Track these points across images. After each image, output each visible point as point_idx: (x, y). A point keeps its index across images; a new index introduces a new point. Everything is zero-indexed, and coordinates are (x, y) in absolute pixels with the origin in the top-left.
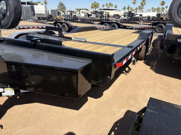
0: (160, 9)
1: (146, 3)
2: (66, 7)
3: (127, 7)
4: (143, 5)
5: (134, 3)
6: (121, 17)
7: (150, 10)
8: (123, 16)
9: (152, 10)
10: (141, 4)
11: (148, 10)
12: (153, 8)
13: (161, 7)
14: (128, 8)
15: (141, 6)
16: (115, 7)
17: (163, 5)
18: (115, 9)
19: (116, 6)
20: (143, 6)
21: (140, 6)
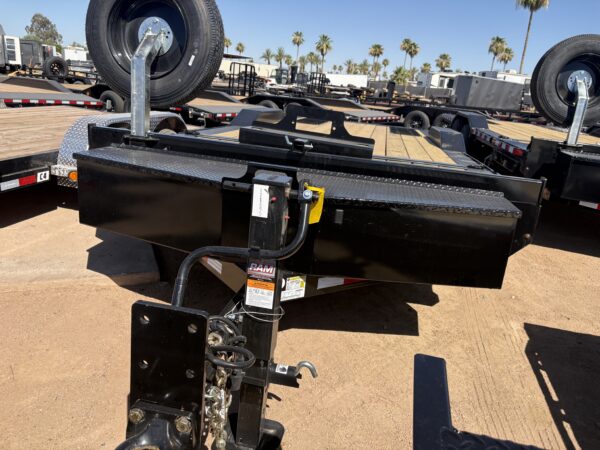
0: (370, 69)
1: (331, 45)
2: (59, 33)
3: (276, 53)
4: (322, 51)
5: (297, 43)
6: (269, 83)
7: (341, 68)
8: (274, 81)
9: (345, 68)
10: (318, 48)
11: (335, 68)
12: (349, 63)
13: (371, 60)
14: (279, 57)
15: (318, 53)
16: (238, 49)
17: (378, 55)
18: (237, 54)
19: (240, 48)
20: (323, 55)
21: (312, 54)
